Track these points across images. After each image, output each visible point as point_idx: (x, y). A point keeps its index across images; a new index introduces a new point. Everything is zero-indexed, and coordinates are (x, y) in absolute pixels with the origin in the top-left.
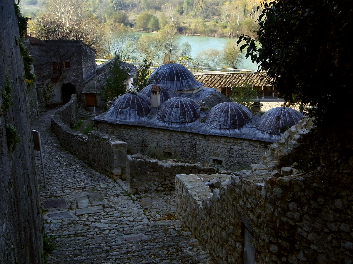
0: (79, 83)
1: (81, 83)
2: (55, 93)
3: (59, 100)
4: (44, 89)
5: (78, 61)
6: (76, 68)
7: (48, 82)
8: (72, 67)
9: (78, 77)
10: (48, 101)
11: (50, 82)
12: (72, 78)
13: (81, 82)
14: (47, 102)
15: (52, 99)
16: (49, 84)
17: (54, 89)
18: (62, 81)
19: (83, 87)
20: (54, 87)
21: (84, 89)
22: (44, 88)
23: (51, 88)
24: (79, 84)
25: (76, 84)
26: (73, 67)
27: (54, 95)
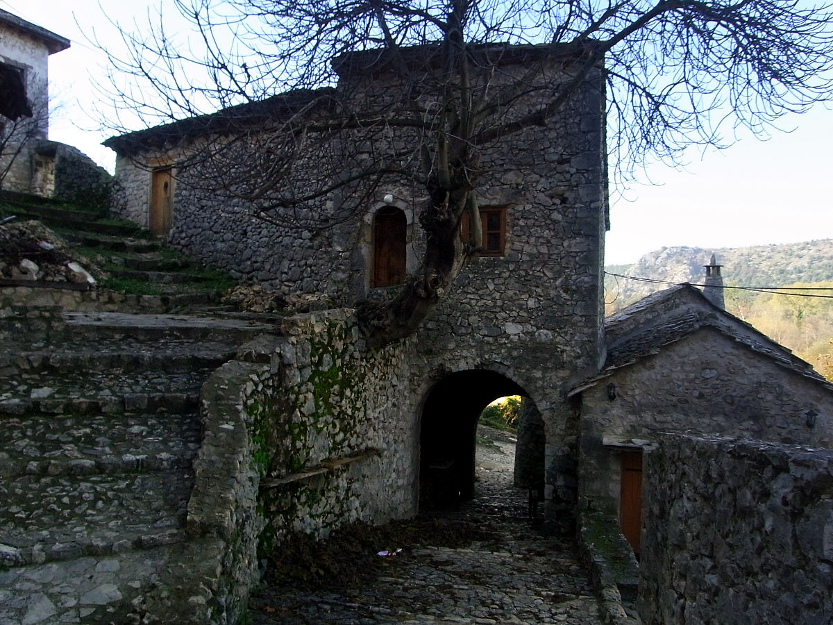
0: (562, 366)
1: (574, 369)
2: (376, 439)
3: (400, 495)
4: (281, 375)
5: (564, 200)
6: (544, 250)
7: (332, 325)
8: (518, 246)
9: (556, 322)
10: (313, 500)
11: (347, 331)
12: (512, 329)
13: (579, 362)
14: (303, 511)
15: (350, 481)
16: (339, 345)
17: (370, 404)
18: (429, 352)
19: (612, 398)
20: (372, 382)
21: (616, 410)
22: (284, 366)
23: (346, 383)
24: (562, 373)
25: (538, 374)
26: (527, 249)
27: (369, 451)
